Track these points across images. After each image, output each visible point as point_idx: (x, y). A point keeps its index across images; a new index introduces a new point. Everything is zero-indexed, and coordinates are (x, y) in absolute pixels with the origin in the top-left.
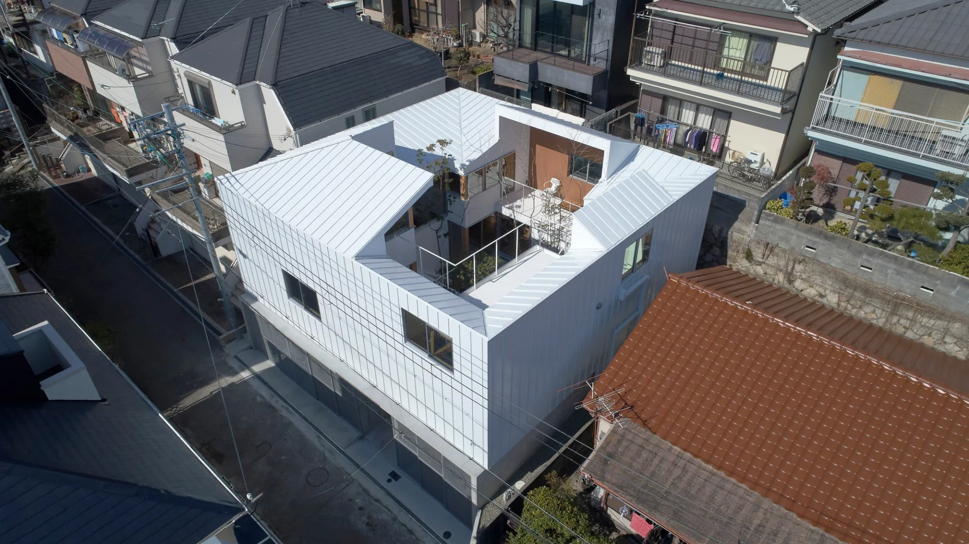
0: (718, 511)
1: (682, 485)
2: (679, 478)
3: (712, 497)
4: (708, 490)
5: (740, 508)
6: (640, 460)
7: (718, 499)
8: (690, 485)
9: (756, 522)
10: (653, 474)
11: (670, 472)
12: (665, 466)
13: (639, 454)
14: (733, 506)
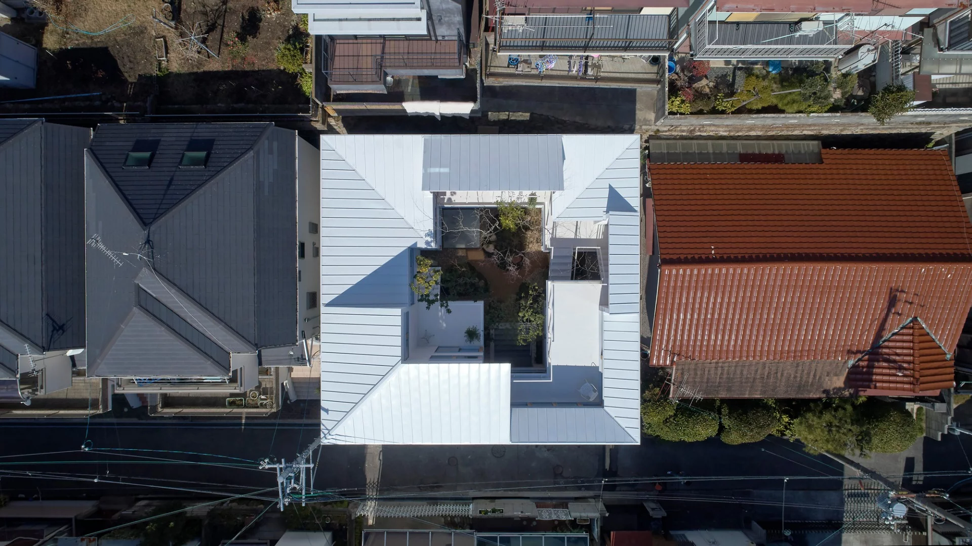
0: (747, 378)
1: (725, 376)
2: (722, 374)
3: (742, 373)
4: (738, 372)
5: (757, 371)
6: (699, 376)
7: (745, 373)
8: (728, 374)
9: (766, 374)
10: (708, 379)
11: (716, 374)
12: (712, 372)
13: (696, 374)
14: (753, 372)
